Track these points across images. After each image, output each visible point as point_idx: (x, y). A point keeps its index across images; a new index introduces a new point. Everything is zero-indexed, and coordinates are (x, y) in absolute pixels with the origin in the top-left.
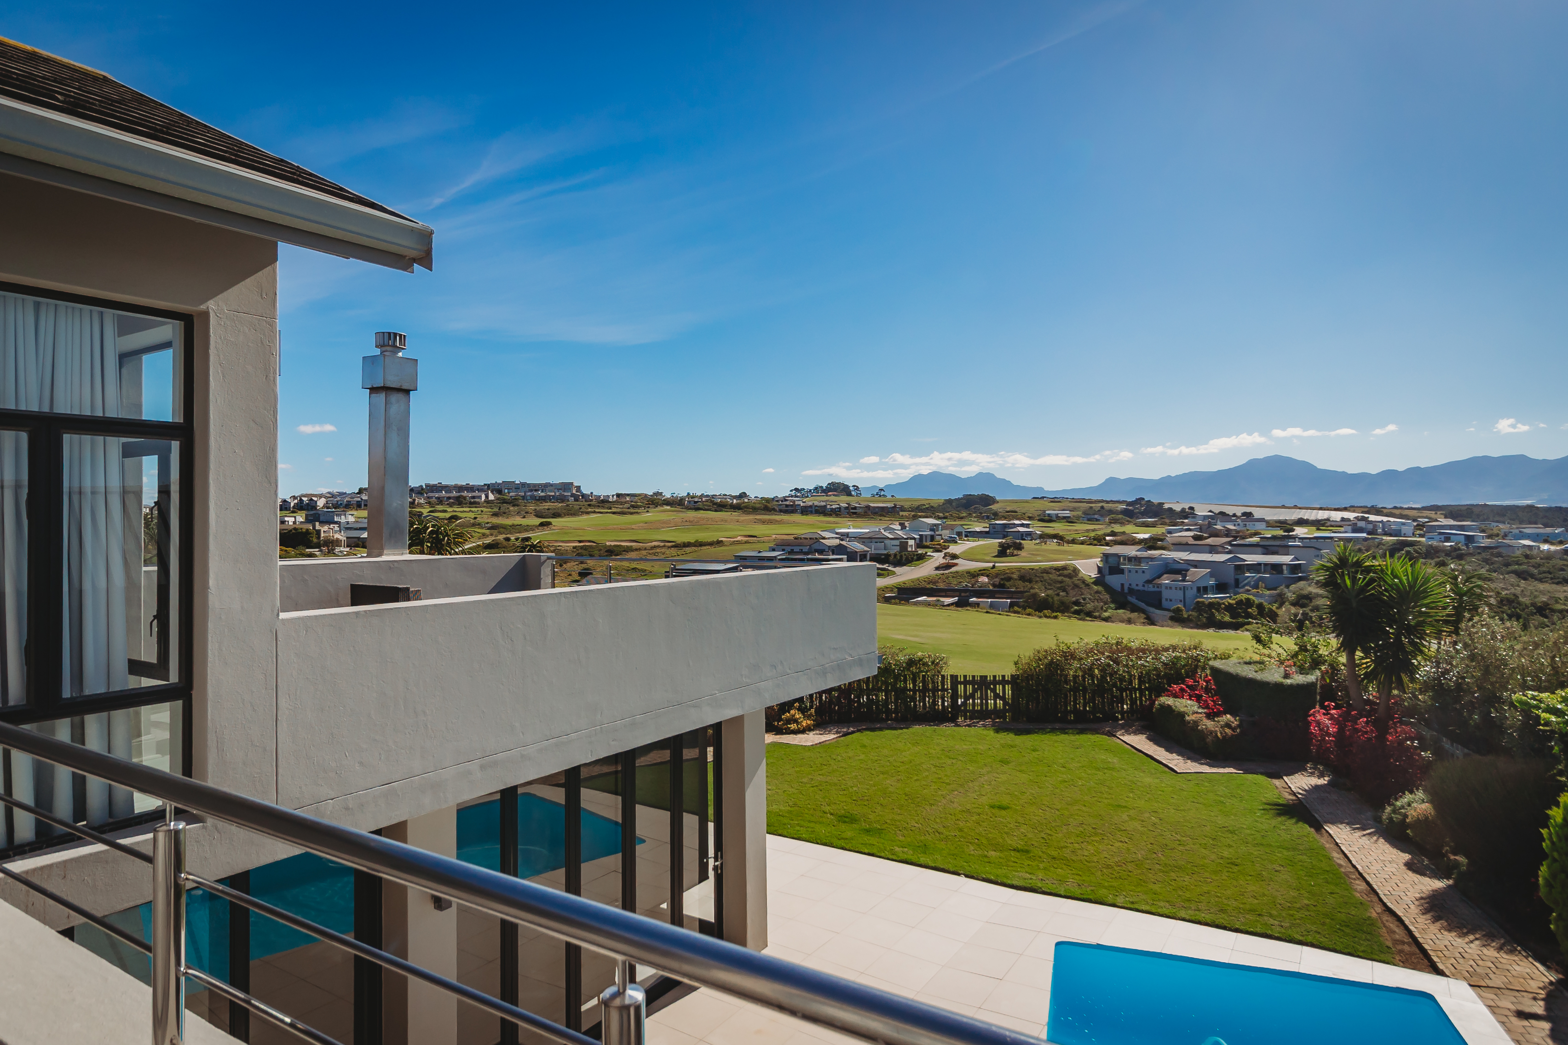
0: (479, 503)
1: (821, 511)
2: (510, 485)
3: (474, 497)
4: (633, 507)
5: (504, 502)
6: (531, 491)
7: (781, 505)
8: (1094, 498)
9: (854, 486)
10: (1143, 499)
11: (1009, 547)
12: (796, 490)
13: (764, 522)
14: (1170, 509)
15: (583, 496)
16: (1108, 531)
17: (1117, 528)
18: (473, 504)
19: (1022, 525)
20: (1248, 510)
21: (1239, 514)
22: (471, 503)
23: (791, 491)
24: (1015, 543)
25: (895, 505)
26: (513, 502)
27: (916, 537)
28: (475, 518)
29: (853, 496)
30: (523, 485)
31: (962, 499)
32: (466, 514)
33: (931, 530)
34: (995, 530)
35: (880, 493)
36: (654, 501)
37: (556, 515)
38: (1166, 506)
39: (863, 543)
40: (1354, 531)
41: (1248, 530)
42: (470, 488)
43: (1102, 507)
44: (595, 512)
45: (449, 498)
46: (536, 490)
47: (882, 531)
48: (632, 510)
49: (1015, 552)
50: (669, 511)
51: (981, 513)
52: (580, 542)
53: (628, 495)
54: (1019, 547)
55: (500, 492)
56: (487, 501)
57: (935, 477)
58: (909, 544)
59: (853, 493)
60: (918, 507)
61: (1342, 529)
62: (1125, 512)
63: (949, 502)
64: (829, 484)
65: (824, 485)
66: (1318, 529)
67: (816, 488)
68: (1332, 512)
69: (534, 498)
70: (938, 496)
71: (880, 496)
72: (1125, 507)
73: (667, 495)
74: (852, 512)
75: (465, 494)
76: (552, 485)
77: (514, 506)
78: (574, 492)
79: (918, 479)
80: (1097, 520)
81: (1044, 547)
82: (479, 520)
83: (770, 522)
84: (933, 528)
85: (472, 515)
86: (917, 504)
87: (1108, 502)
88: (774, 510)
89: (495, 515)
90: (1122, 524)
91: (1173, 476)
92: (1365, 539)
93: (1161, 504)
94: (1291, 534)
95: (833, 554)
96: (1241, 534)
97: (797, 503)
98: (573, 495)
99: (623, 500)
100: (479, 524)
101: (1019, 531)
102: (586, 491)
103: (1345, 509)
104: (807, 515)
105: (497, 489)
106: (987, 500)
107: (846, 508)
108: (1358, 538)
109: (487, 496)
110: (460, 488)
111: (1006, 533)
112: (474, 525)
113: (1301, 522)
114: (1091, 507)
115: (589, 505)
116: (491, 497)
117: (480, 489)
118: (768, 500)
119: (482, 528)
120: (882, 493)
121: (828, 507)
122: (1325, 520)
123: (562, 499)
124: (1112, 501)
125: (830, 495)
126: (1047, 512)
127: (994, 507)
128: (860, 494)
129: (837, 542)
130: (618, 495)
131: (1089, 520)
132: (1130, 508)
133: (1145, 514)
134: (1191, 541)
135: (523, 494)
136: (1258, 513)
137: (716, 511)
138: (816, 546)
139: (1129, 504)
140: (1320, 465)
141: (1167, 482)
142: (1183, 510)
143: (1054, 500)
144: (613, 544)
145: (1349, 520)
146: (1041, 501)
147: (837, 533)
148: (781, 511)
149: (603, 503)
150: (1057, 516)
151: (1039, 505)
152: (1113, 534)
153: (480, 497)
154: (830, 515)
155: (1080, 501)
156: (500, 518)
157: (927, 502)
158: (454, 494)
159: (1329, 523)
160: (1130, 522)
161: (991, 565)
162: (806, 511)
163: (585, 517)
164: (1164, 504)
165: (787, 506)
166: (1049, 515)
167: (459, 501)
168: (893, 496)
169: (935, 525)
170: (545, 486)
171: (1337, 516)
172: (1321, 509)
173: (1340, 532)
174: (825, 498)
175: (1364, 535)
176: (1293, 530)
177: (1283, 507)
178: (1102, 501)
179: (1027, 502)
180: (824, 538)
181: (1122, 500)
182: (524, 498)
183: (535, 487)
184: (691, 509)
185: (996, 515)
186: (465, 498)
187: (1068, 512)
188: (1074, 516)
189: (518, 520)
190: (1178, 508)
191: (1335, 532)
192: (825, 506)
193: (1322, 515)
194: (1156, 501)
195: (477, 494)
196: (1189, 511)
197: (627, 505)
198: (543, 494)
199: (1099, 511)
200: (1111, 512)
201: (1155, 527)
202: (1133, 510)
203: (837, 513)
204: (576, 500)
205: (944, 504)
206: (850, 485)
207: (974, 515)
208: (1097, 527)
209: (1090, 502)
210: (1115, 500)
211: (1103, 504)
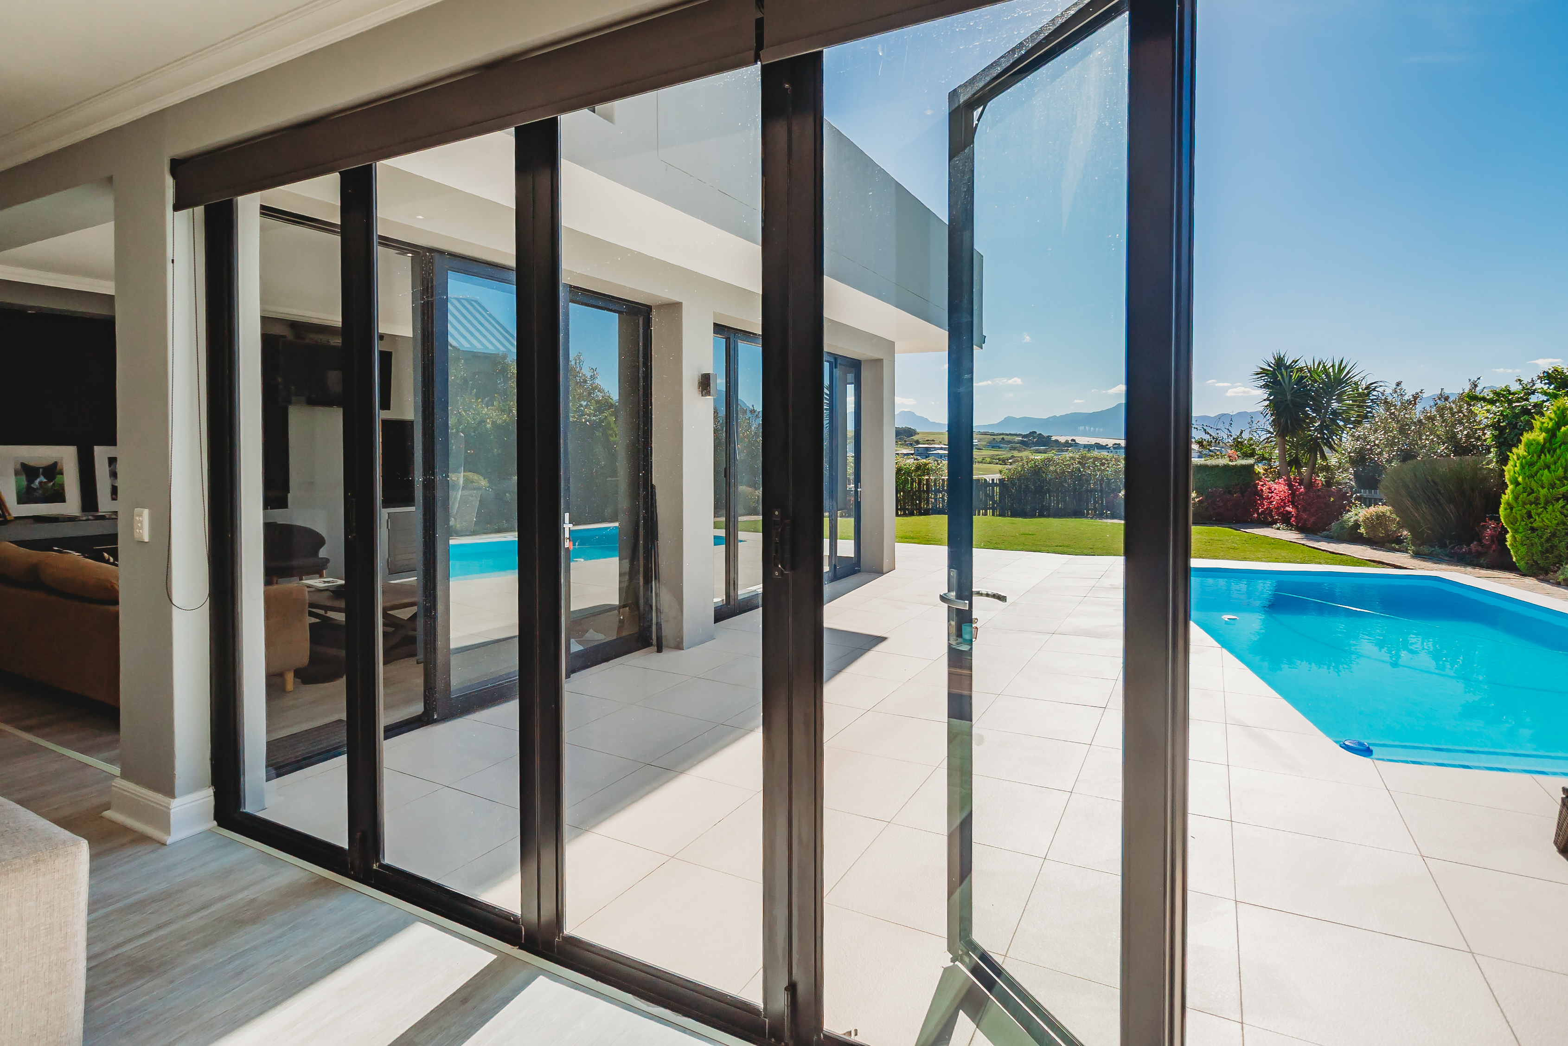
10: (1036, 432)
14: (1057, 441)
16: (1010, 455)
17: (1016, 454)
19: (941, 449)
21: (1110, 444)
34: (918, 452)
38: (1053, 438)
43: (1003, 439)
51: (905, 442)
62: (1022, 443)
72: (1021, 439)
87: (1007, 435)
90: (1020, 451)
91: (1058, 416)
93: (1049, 437)
101: (939, 454)
106: (913, 431)
111: (927, 455)
114: (994, 439)
124: (1010, 434)
127: (915, 438)
131: (993, 447)
132: (1025, 439)
133: (1038, 444)
139: (1024, 436)
141: (1053, 421)
142: (1067, 442)
155: (985, 434)
160: (1026, 449)
164: (1052, 436)
178: (1003, 434)
181: (1018, 433)
185: (918, 442)
188: (981, 444)
190: (1062, 439)
194: (1045, 435)
196: (1072, 442)
199: (1000, 441)
200: (1009, 442)
201: (1046, 453)
202: (1027, 441)
207: (900, 443)
208: (999, 453)
209: (994, 435)
210: (1013, 433)
211: (1002, 437)
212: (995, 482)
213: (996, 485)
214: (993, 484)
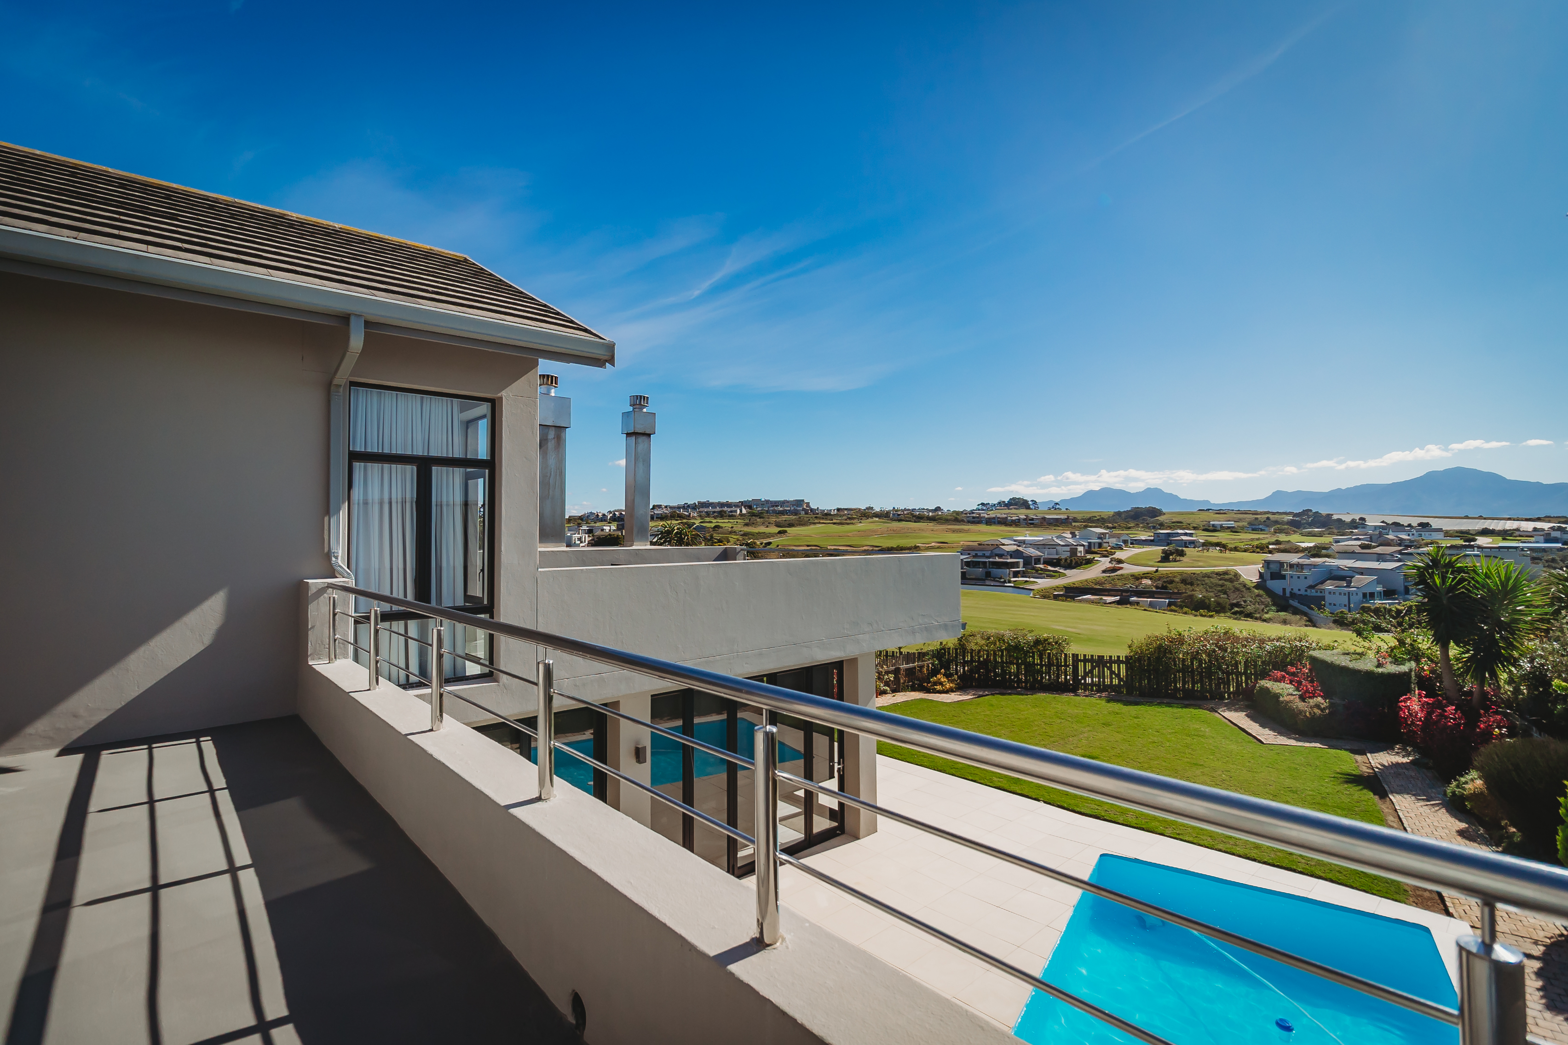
0: (735, 516)
1: (1003, 522)
2: (758, 502)
3: (731, 512)
4: (849, 518)
5: (753, 515)
6: (773, 506)
7: (968, 517)
8: (1260, 510)
9: (1032, 501)
10: (1311, 510)
11: (1172, 554)
12: (983, 504)
13: (954, 531)
14: (1339, 520)
15: (812, 510)
16: (1273, 539)
17: (1282, 537)
18: (731, 517)
19: (1186, 534)
20: (1425, 520)
21: (1415, 524)
22: (730, 516)
23: (978, 505)
24: (1177, 550)
25: (1068, 517)
26: (760, 515)
27: (1085, 544)
28: (732, 527)
29: (1031, 509)
30: (767, 501)
31: (1130, 511)
32: (726, 524)
33: (1099, 538)
34: (1159, 538)
35: (1055, 506)
36: (866, 514)
37: (791, 525)
38: (1335, 517)
39: (1038, 549)
40: (1546, 541)
41: (1423, 540)
42: (729, 505)
43: (1268, 518)
44: (820, 523)
45: (714, 512)
46: (777, 506)
47: (1055, 539)
48: (848, 521)
49: (1178, 558)
50: (878, 522)
51: (1148, 524)
52: (808, 546)
53: (846, 509)
54: (1182, 554)
55: (750, 507)
56: (741, 515)
57: (1107, 493)
58: (1079, 550)
59: (1031, 507)
60: (1090, 518)
61: (1533, 539)
62: (1291, 523)
63: (1119, 514)
64: (1011, 499)
65: (1007, 500)
66: (1504, 539)
67: (999, 503)
68: (1522, 522)
69: (775, 512)
70: (1108, 509)
71: (1056, 509)
72: (1291, 518)
73: (877, 509)
74: (1030, 523)
75: (725, 509)
76: (788, 502)
77: (760, 518)
78: (805, 507)
79: (1090, 494)
80: (1262, 530)
81: (1206, 553)
82: (735, 529)
83: (960, 531)
84: (1101, 536)
85: (730, 525)
86: (1089, 516)
87: (1274, 514)
88: (963, 521)
89: (747, 525)
90: (1287, 533)
91: (1342, 489)
92: (1561, 549)
93: (1329, 516)
94: (1472, 543)
95: (1011, 558)
96: (1415, 543)
97: (982, 515)
98: (804, 510)
99: (842, 513)
100: (735, 532)
101: (1183, 540)
102: (813, 506)
103: (1539, 519)
104: (990, 525)
105: (748, 505)
106: (1154, 512)
107: (1025, 519)
108: (1551, 549)
109: (741, 511)
110: (722, 505)
111: (1169, 541)
112: (731, 533)
113: (1485, 532)
114: (1256, 519)
115: (816, 517)
116: (744, 511)
117: (737, 505)
118: (957, 513)
119: (737, 535)
120: (1058, 506)
121: (1009, 518)
122: (1514, 530)
123: (796, 513)
124: (1278, 513)
125: (1011, 509)
126: (1211, 523)
127: (1161, 518)
128: (1038, 507)
129: (1015, 547)
130: (838, 510)
131: (1253, 530)
132: (1297, 519)
133: (1311, 524)
134: (1358, 550)
135: (767, 509)
136: (1435, 523)
137: (915, 522)
138: (997, 551)
139: (1295, 515)
140: (1510, 476)
141: (1337, 495)
142: (1353, 521)
143: (1219, 512)
144: (833, 548)
145: (1543, 530)
146: (1207, 513)
147: (1015, 541)
148: (969, 522)
149: (826, 515)
150: (1221, 526)
151: (1205, 516)
152: (1277, 542)
153: (736, 511)
154: (1011, 525)
155: (1245, 513)
156: (750, 527)
157: (1099, 514)
158: (718, 509)
159: (1517, 533)
160: (1297, 532)
161: (1154, 569)
162: (990, 522)
163: (812, 526)
164: (1333, 515)
165: (974, 518)
166: (1213, 525)
167: (721, 515)
168: (1067, 509)
169: (1103, 534)
170: (783, 503)
171: (1529, 526)
172: (1510, 519)
173: (1531, 542)
174: (1007, 511)
175: (1560, 545)
176: (1475, 540)
177: (1467, 517)
178: (1269, 513)
179: (1192, 513)
180: (1003, 545)
181: (1288, 511)
182: (767, 512)
183: (776, 504)
184: (895, 520)
185: (1162, 525)
186: (725, 512)
187: (1233, 522)
188: (1238, 526)
189: (762, 529)
190: (1347, 519)
191: (1525, 542)
192: (1006, 518)
193: (1510, 525)
194: (1324, 512)
195: (734, 509)
196: (1360, 522)
197: (845, 517)
198: (781, 509)
199: (1265, 521)
200: (1276, 522)
201: (1322, 536)
202: (1300, 521)
203: (1016, 523)
204: (806, 513)
205: (1113, 516)
206: (1029, 499)
207: (1141, 525)
208: (1261, 536)
209: (1256, 513)
210: (1282, 511)
211: (1267, 516)
212: (1121, 659)
213: (1122, 662)
214: (1118, 661)
